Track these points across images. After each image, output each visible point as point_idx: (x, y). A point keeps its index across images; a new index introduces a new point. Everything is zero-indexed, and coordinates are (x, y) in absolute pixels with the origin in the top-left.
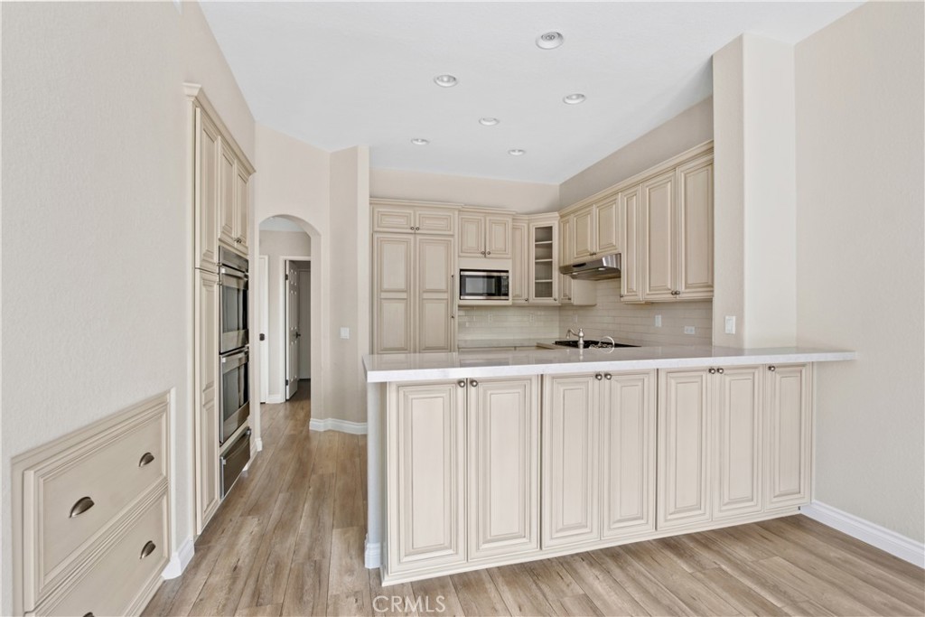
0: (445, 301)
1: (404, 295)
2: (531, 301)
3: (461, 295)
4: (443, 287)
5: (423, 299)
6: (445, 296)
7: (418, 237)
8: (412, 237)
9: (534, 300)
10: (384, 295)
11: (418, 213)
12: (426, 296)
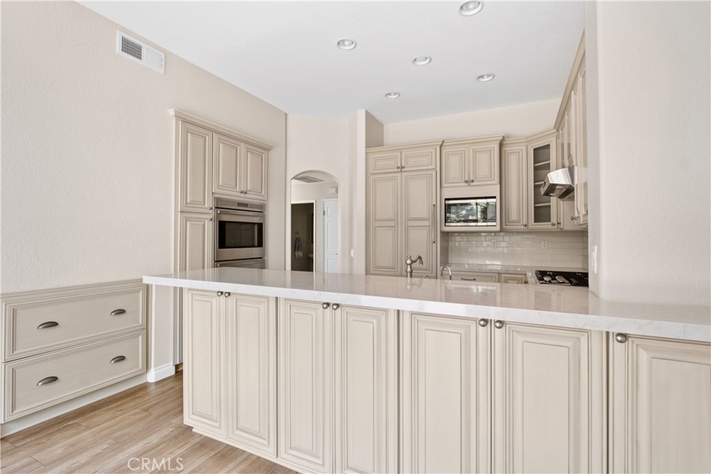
0: (427, 228)
1: (392, 224)
2: (530, 226)
3: (446, 222)
4: (425, 215)
5: (408, 227)
6: (427, 223)
7: (404, 174)
8: (398, 175)
9: (533, 225)
10: (378, 224)
11: (403, 154)
12: (411, 223)
